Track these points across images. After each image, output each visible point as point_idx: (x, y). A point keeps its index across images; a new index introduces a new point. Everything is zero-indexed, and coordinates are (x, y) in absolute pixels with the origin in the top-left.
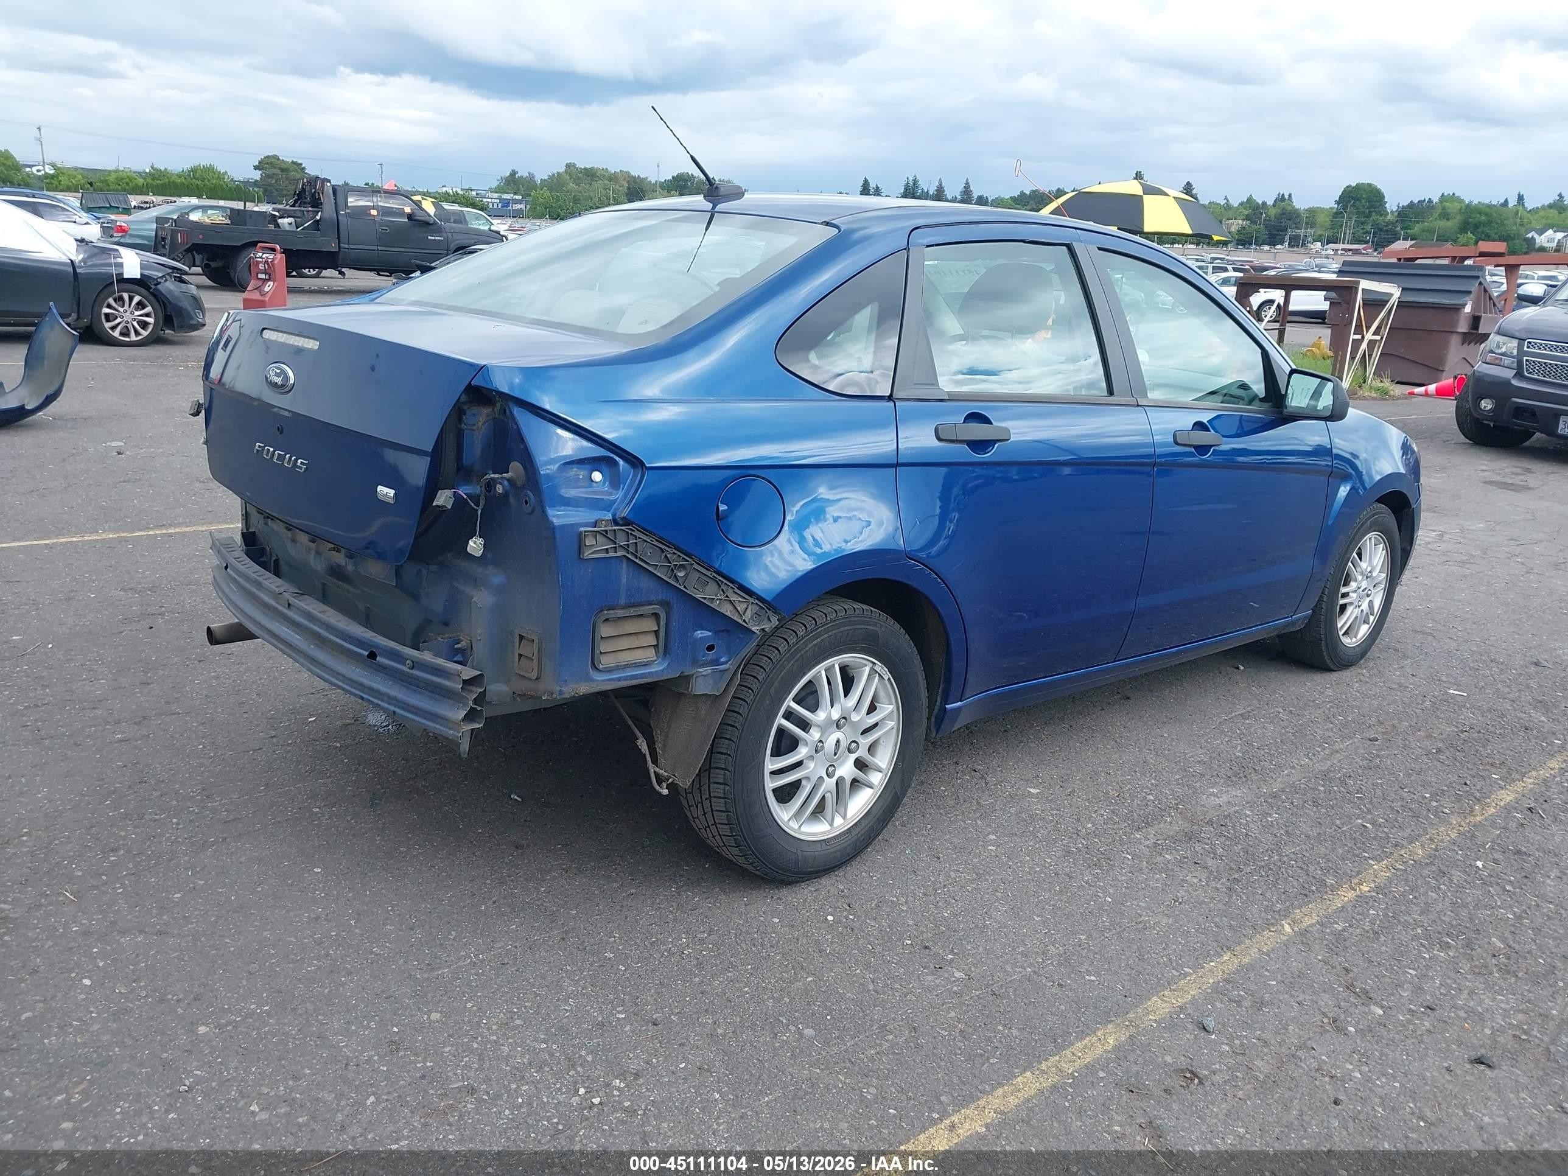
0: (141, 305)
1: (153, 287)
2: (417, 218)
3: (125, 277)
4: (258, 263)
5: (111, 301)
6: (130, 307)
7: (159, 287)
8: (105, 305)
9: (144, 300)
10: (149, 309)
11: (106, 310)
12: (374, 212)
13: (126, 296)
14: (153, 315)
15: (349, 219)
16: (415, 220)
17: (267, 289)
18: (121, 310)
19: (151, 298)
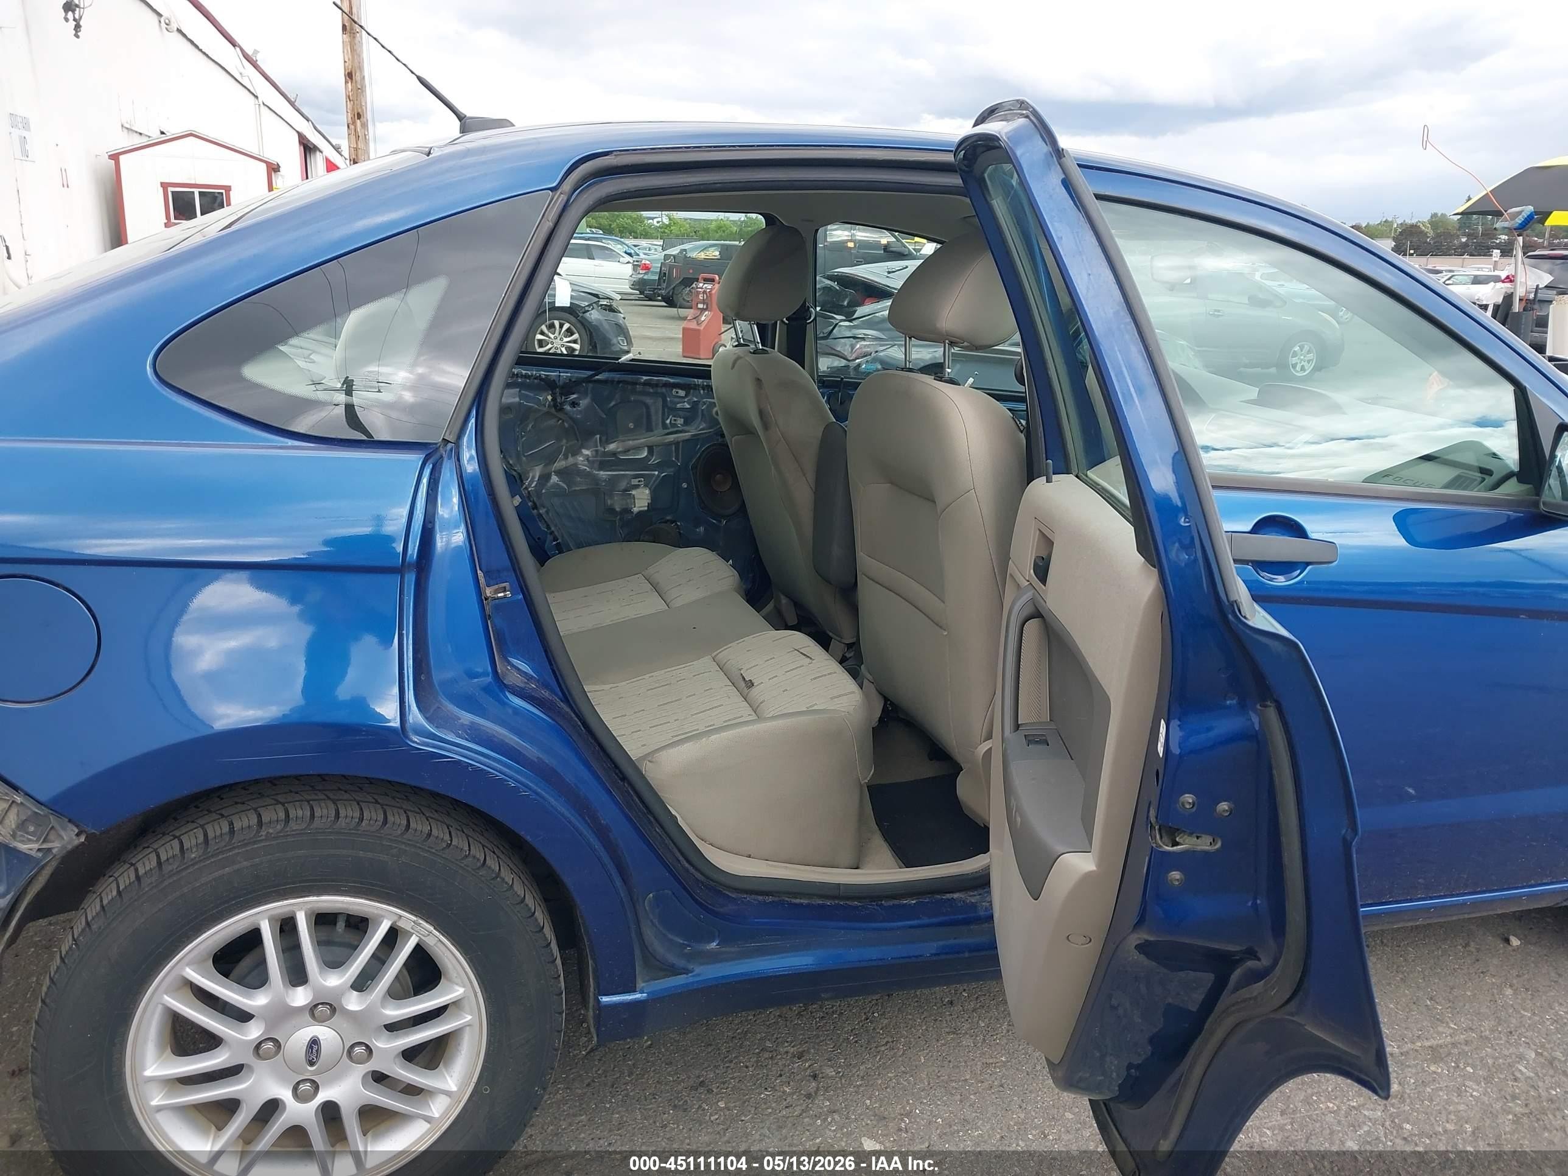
0: (570, 332)
1: (581, 315)
2: (891, 249)
3: (556, 305)
4: (698, 293)
5: (544, 327)
6: (560, 334)
7: (587, 314)
8: (538, 332)
9: (572, 327)
10: (576, 336)
11: (539, 337)
12: (851, 245)
13: (557, 323)
14: (579, 341)
15: (827, 252)
16: (892, 252)
17: (703, 318)
18: (552, 336)
19: (579, 325)
